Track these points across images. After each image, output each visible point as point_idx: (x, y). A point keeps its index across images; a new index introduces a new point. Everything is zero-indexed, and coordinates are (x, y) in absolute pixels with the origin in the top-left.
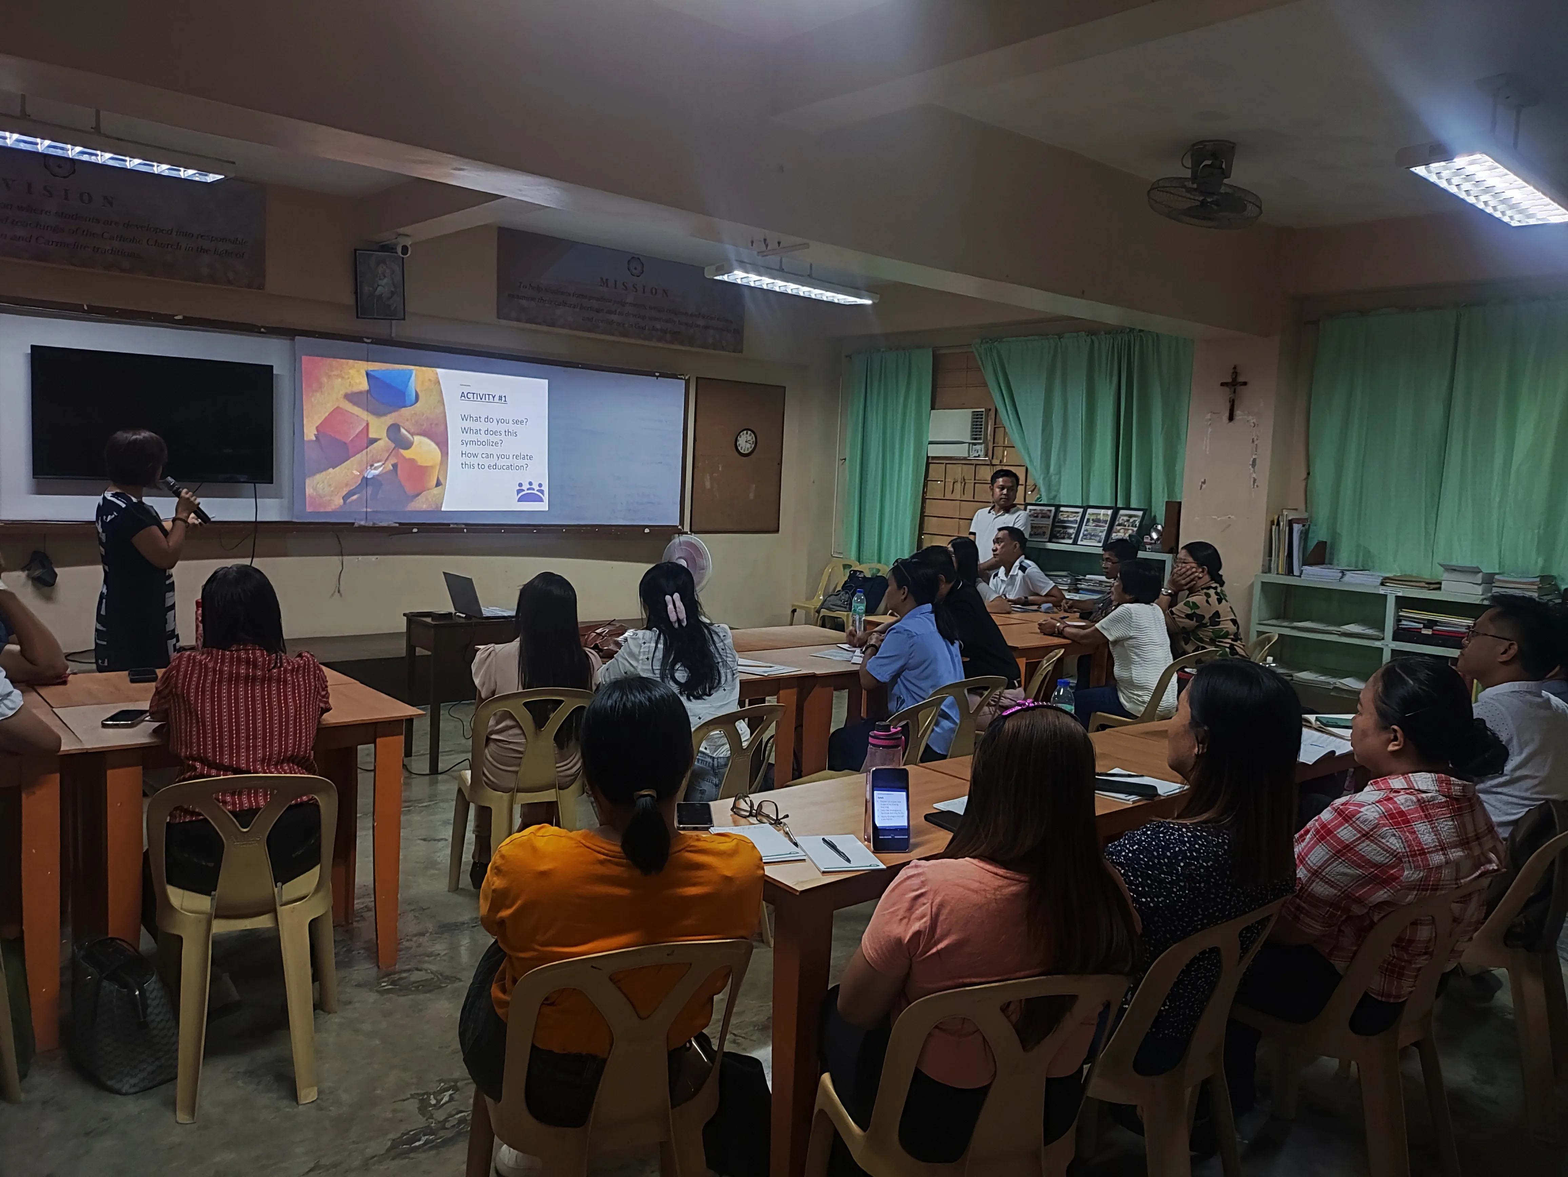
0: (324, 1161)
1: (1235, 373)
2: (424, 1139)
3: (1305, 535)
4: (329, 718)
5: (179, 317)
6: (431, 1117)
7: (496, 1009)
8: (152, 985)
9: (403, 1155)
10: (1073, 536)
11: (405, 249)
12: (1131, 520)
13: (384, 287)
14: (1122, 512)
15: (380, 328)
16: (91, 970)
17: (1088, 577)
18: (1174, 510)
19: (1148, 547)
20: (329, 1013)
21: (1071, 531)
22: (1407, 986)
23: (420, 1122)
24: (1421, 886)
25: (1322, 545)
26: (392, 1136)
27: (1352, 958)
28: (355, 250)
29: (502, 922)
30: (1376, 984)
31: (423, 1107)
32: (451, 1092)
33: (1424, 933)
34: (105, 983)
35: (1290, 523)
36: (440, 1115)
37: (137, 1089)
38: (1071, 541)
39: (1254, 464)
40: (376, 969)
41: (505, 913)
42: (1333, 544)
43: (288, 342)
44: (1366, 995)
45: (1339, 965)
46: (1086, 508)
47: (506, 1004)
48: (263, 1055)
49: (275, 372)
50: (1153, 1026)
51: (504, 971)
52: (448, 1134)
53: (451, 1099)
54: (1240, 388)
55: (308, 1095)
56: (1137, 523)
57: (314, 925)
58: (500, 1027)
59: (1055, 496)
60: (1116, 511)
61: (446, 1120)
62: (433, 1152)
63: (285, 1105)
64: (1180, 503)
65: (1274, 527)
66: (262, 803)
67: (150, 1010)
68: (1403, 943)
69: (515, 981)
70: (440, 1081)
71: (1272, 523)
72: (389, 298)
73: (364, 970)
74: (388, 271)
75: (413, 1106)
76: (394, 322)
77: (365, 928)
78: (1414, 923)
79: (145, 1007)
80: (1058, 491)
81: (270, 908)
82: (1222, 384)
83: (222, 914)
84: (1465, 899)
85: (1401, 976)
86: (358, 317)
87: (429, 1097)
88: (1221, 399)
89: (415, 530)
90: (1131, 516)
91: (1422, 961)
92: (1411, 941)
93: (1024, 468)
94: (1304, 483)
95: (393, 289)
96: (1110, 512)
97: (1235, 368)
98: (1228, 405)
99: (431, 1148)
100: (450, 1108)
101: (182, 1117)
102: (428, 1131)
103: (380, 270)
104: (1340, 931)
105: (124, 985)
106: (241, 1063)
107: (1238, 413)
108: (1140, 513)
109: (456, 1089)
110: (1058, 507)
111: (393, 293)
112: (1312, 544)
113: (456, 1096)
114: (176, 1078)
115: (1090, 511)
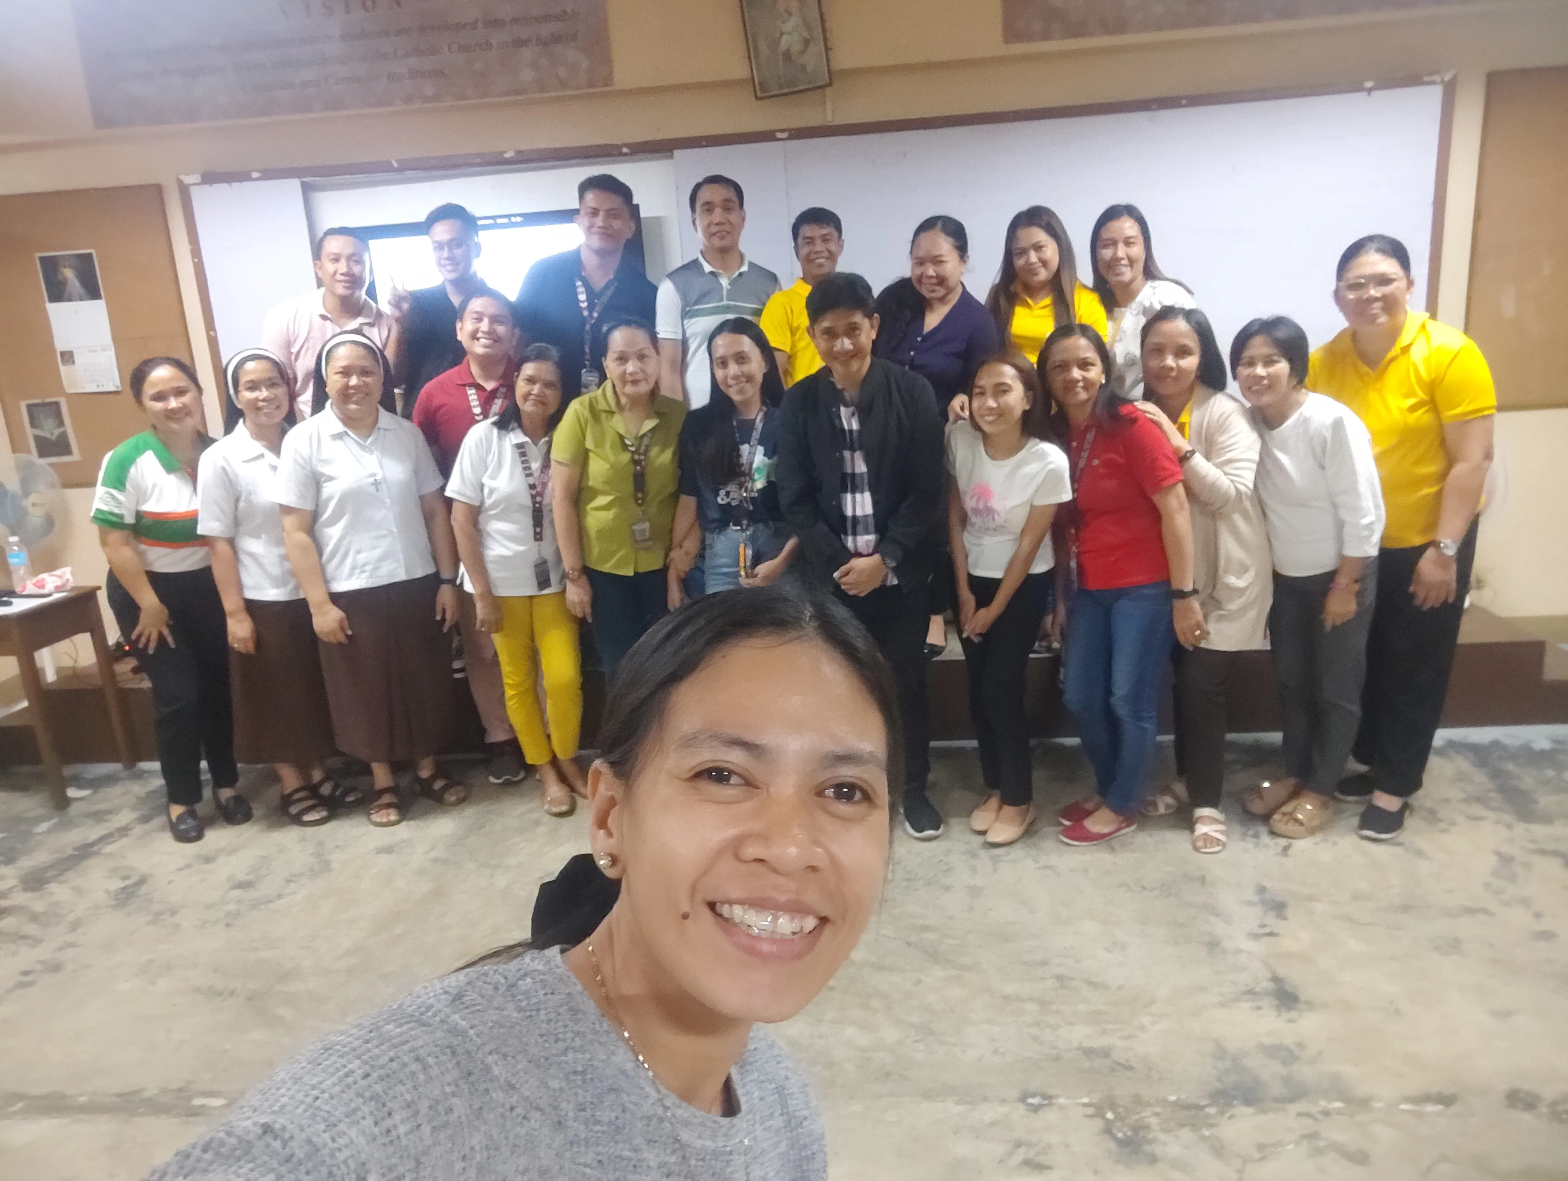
15: (806, 110)
43: (663, 162)
72: (802, 53)
76: (819, 94)
86: (754, 100)
95: (806, 34)
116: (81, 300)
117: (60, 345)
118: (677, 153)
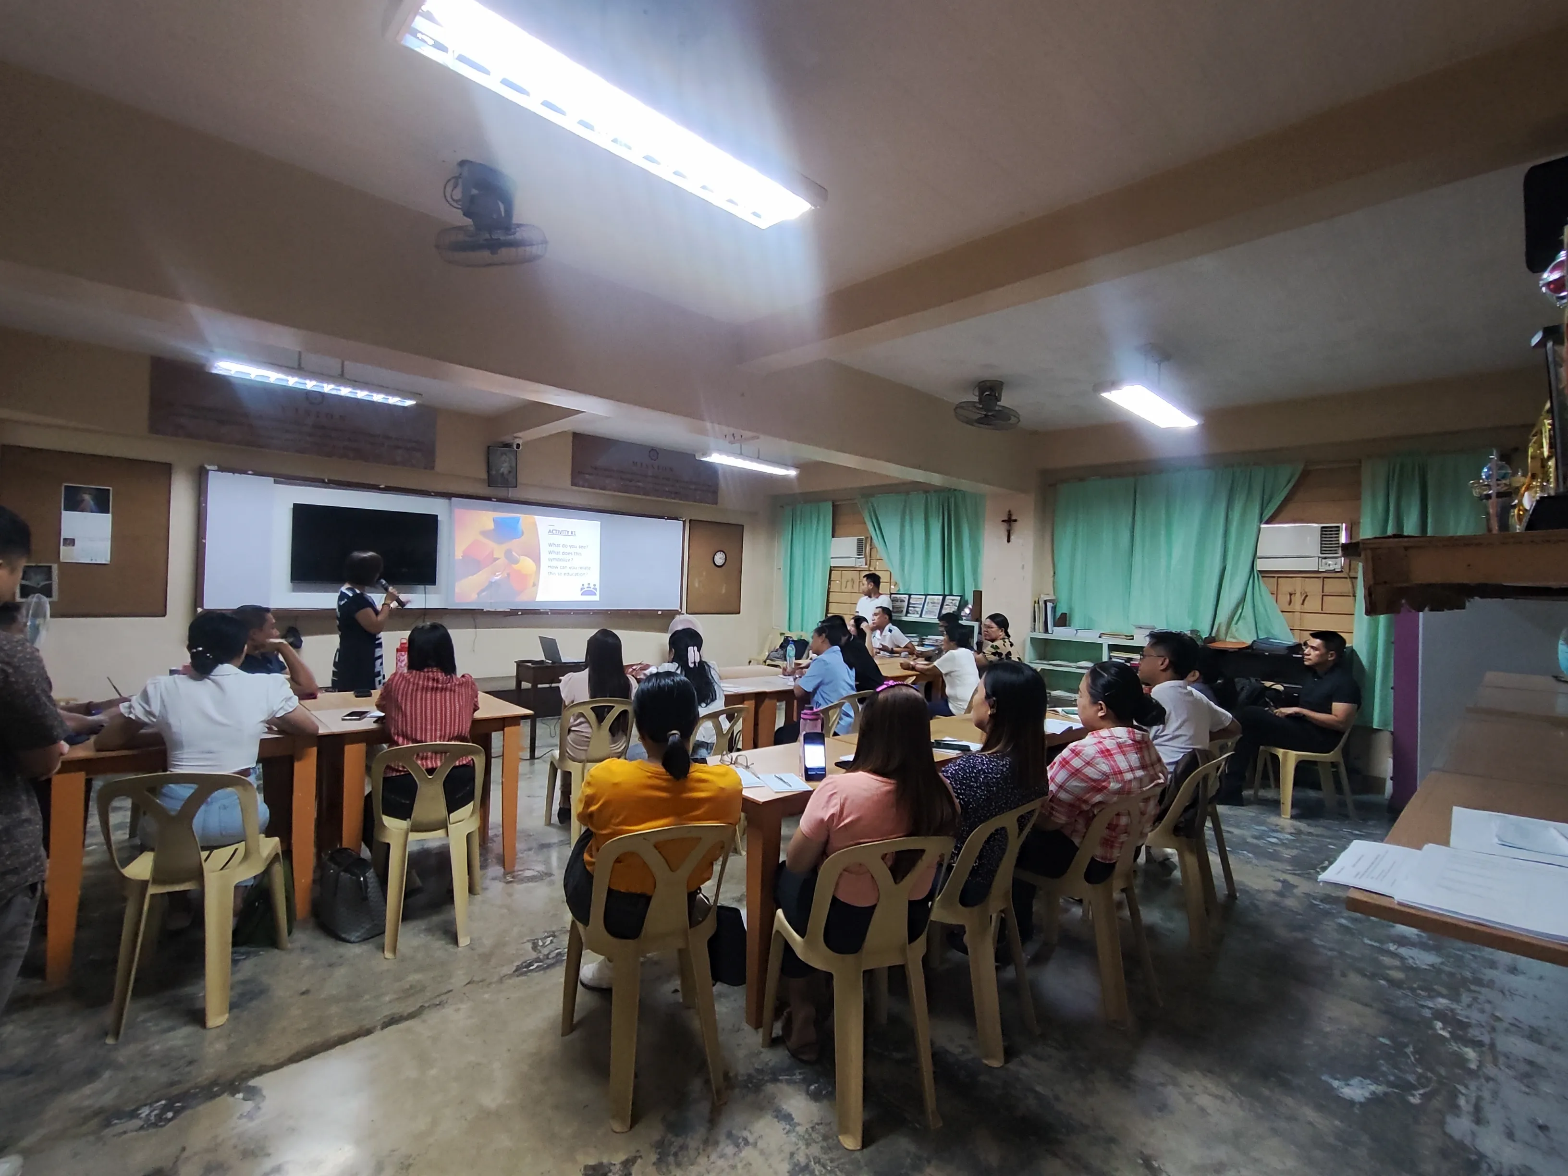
0: (475, 979)
1: (1010, 514)
2: (536, 965)
3: (1054, 609)
4: (478, 715)
5: (382, 486)
6: (540, 952)
7: (587, 867)
8: (370, 874)
9: (525, 973)
10: (920, 613)
11: (518, 446)
12: (954, 602)
13: (504, 469)
14: (947, 597)
15: (501, 492)
16: (333, 866)
17: (929, 637)
18: (978, 595)
19: (964, 618)
20: (475, 894)
21: (917, 609)
22: (1116, 853)
23: (534, 955)
24: (1119, 792)
25: (1064, 615)
26: (516, 964)
27: (1084, 837)
28: (489, 447)
29: (591, 815)
30: (1098, 852)
31: (535, 947)
32: (551, 938)
33: (1124, 820)
34: (342, 874)
35: (1045, 602)
36: (545, 951)
37: (359, 939)
38: (918, 616)
39: (1023, 567)
40: (503, 870)
41: (593, 808)
42: (1070, 614)
43: (447, 501)
44: (1093, 859)
45: (1077, 841)
46: (926, 595)
47: (592, 864)
48: (436, 919)
49: (439, 518)
50: (970, 876)
51: (591, 845)
52: (549, 962)
53: (552, 942)
54: (1013, 523)
55: (463, 941)
56: (957, 605)
57: (469, 837)
58: (589, 877)
59: (908, 590)
60: (944, 596)
61: (549, 954)
62: (542, 972)
63: (450, 947)
64: (981, 592)
65: (1036, 605)
66: (439, 764)
67: (369, 890)
68: (1112, 827)
69: (598, 850)
70: (546, 932)
71: (1035, 602)
72: (508, 475)
73: (495, 870)
74: (508, 459)
75: (529, 946)
76: (510, 489)
77: (496, 847)
78: (1118, 815)
79: (367, 887)
80: (910, 585)
81: (443, 825)
82: (1003, 521)
83: (416, 828)
84: (1147, 800)
85: (1112, 847)
86: (489, 486)
87: (538, 942)
88: (1002, 529)
89: (520, 613)
90: (953, 600)
91: (1123, 838)
92: (1117, 825)
93: (889, 573)
94: (1052, 579)
95: (510, 469)
96: (941, 597)
97: (1010, 511)
98: (1006, 533)
99: (540, 970)
100: (551, 947)
101: (388, 955)
102: (538, 960)
103: (504, 457)
104: (1076, 821)
105: (353, 874)
106: (421, 924)
107: (1012, 537)
108: (959, 598)
109: (554, 936)
110: (910, 595)
111: (510, 472)
112: (1058, 615)
113: (555, 941)
114: (384, 932)
115: (929, 597)
116: (92, 512)
117: (64, 534)
118: (453, 499)
